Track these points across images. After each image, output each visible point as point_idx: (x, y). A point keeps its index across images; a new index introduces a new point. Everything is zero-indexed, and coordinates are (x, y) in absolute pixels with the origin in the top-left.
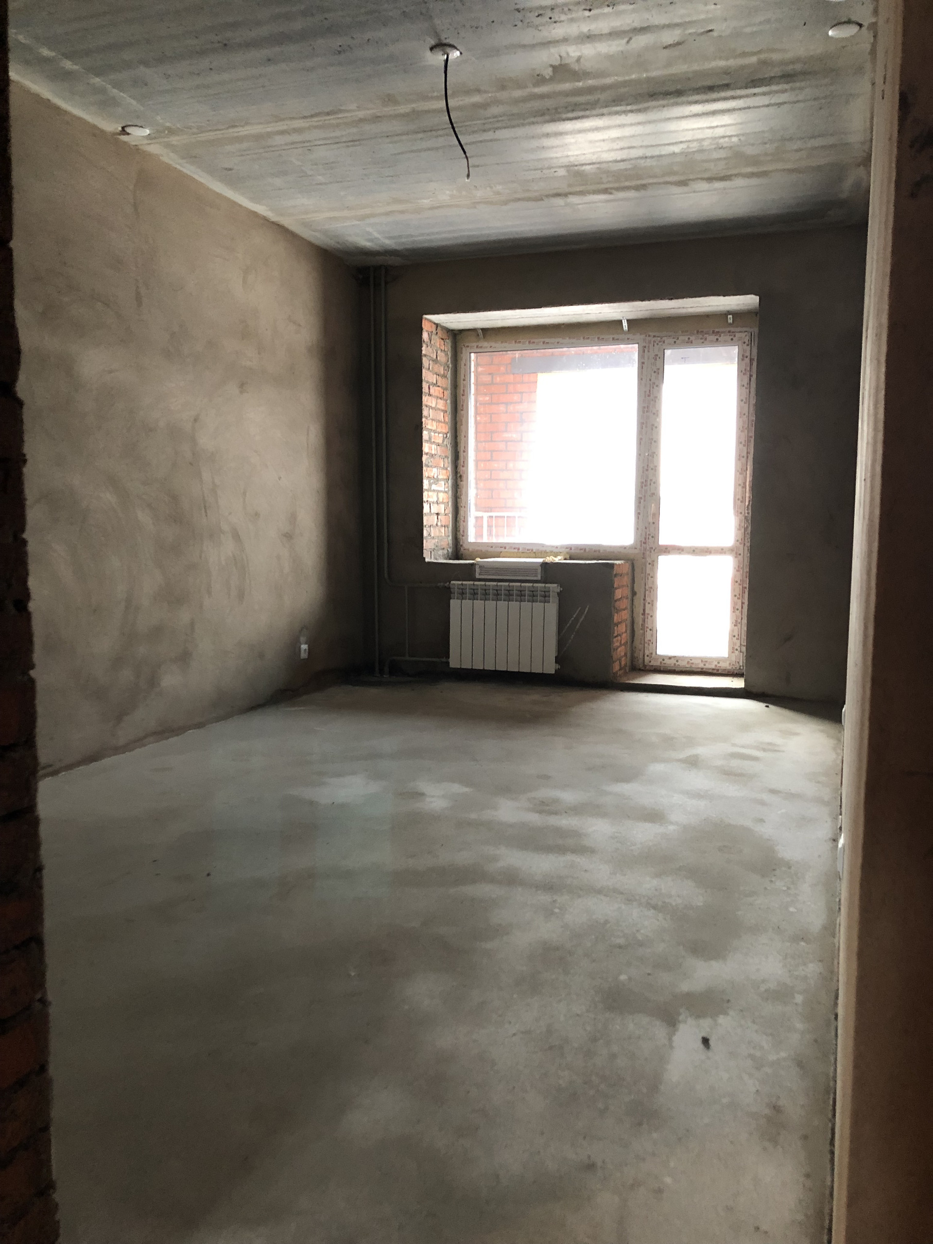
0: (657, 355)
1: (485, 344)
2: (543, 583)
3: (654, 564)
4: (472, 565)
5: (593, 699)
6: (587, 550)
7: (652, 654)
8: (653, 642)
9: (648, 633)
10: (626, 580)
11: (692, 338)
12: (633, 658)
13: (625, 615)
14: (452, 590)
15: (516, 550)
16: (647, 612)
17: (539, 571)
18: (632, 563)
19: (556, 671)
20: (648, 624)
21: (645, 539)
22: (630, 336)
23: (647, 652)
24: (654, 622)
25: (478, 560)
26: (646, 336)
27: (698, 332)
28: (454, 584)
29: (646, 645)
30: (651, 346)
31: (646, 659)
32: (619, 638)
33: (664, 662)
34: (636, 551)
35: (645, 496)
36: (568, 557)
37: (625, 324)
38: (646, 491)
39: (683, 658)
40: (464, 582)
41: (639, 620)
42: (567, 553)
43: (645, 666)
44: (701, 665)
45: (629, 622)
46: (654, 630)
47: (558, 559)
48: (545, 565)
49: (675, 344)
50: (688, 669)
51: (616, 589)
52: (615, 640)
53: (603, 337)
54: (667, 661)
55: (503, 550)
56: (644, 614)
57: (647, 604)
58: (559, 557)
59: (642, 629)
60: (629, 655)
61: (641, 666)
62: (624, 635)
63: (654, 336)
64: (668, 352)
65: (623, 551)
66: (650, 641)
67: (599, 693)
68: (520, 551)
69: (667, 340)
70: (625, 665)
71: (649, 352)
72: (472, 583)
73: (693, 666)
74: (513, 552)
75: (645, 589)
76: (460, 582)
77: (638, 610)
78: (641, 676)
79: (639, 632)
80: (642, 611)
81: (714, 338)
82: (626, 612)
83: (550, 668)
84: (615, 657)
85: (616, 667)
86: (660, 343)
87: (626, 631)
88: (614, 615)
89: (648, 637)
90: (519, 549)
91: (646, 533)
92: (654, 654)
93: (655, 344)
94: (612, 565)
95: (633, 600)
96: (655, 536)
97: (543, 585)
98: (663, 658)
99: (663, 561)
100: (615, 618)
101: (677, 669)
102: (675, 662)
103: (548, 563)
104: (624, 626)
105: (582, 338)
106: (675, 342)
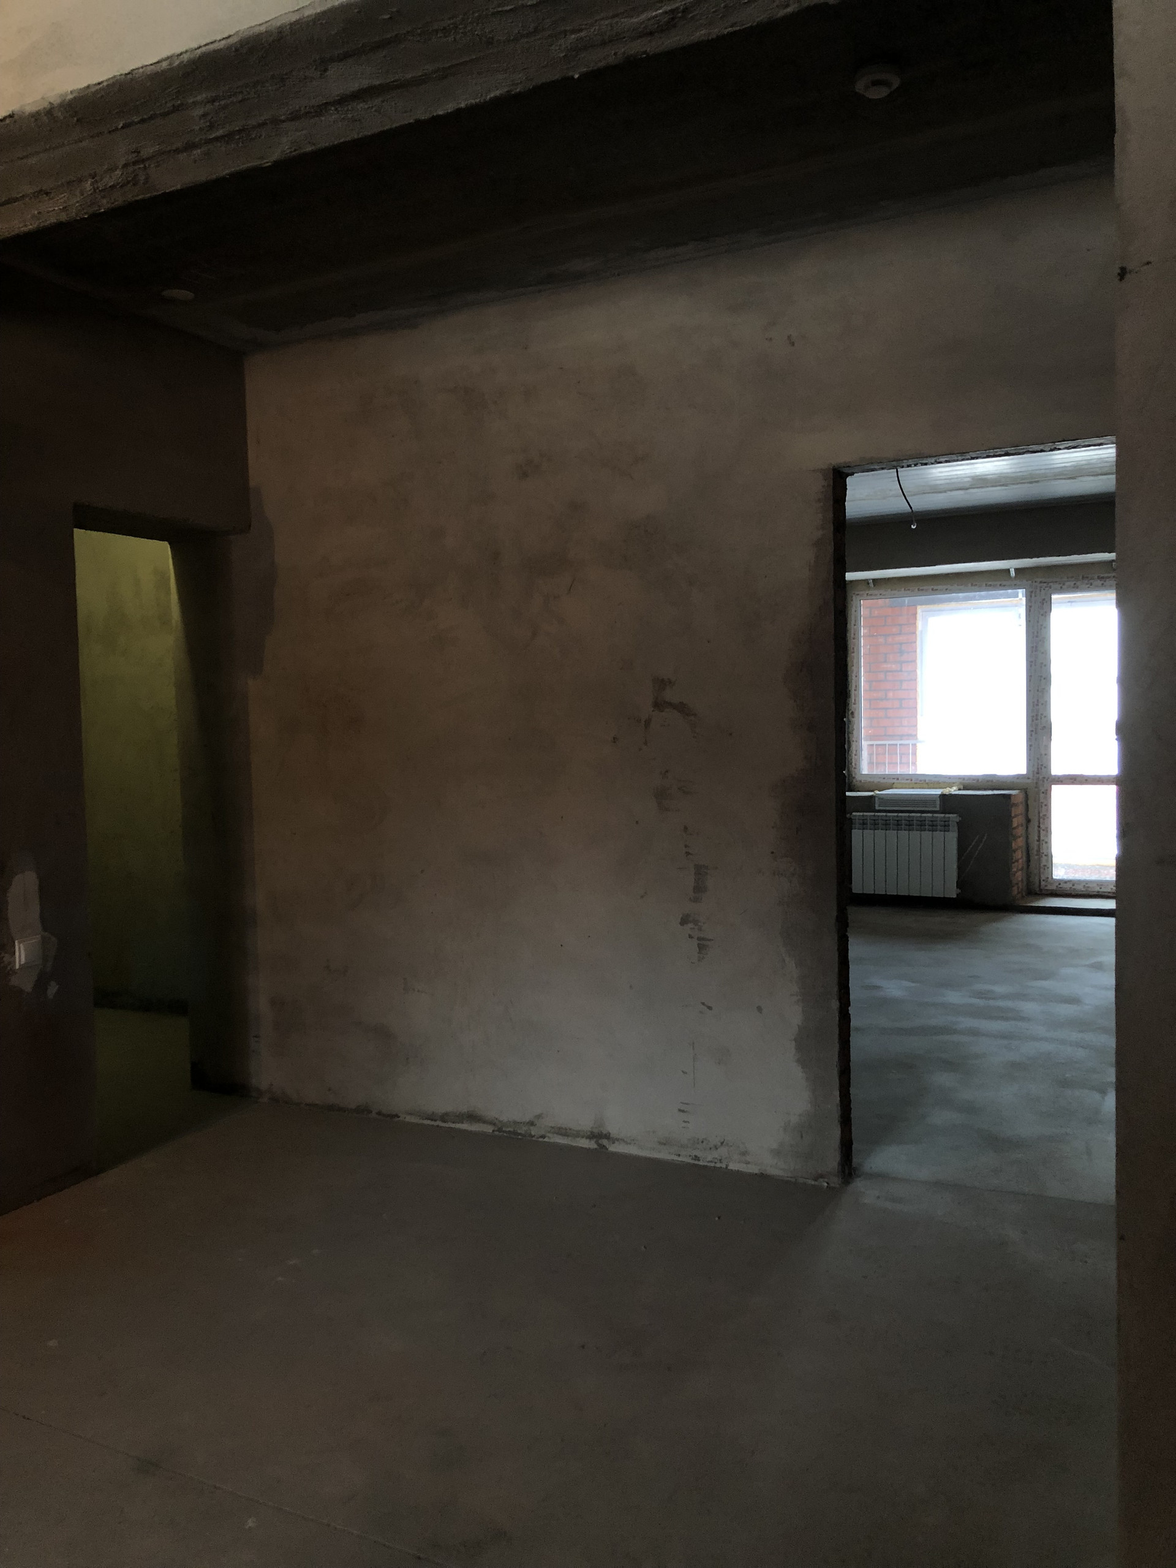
0: (1044, 599)
1: (876, 592)
2: (942, 813)
3: (1047, 793)
4: (871, 797)
5: (995, 921)
6: (980, 781)
7: (1048, 878)
8: (1049, 866)
9: (1044, 859)
10: (1021, 809)
11: (1078, 583)
12: (1029, 882)
13: (1021, 842)
14: (853, 821)
15: (909, 781)
16: (1042, 838)
17: (938, 802)
18: (1025, 791)
19: (957, 895)
20: (1044, 850)
21: (1038, 769)
22: (1018, 582)
23: (1043, 878)
24: (1049, 848)
25: (877, 792)
26: (1032, 582)
27: (1083, 578)
28: (855, 816)
29: (1042, 870)
30: (1038, 591)
31: (1043, 883)
32: (1016, 864)
33: (1061, 886)
34: (1029, 781)
35: (1036, 729)
36: (962, 787)
37: (1013, 573)
38: (1037, 725)
39: (1079, 882)
40: (865, 814)
41: (1034, 845)
42: (961, 783)
43: (1041, 890)
44: (1097, 889)
45: (1024, 849)
46: (1049, 855)
47: (954, 790)
48: (943, 797)
49: (1061, 590)
50: (1084, 893)
51: (1014, 817)
52: (1013, 865)
53: (990, 583)
54: (1063, 885)
55: (895, 781)
56: (1039, 840)
57: (1041, 831)
58: (955, 788)
59: (1037, 855)
60: (1025, 879)
61: (1037, 889)
62: (1020, 861)
63: (1041, 582)
64: (1054, 597)
65: (1015, 780)
66: (1045, 866)
67: (1001, 914)
68: (913, 782)
69: (1054, 586)
70: (1022, 890)
71: (1035, 596)
72: (873, 814)
73: (1090, 890)
74: (906, 783)
75: (1039, 816)
76: (861, 814)
77: (1034, 837)
78: (1038, 900)
79: (1034, 858)
80: (1036, 838)
81: (1099, 582)
82: (1021, 838)
83: (952, 892)
84: (1014, 882)
85: (1015, 891)
86: (1047, 589)
87: (1022, 857)
88: (1012, 843)
89: (1043, 862)
90: (912, 780)
91: (1038, 763)
92: (1050, 879)
93: (1042, 589)
94: (1009, 796)
95: (1027, 828)
96: (1047, 767)
97: (943, 815)
98: (1060, 882)
99: (1057, 791)
100: (1013, 844)
101: (1073, 893)
102: (1071, 886)
103: (947, 795)
104: (1020, 853)
105: (970, 585)
106: (1061, 588)
